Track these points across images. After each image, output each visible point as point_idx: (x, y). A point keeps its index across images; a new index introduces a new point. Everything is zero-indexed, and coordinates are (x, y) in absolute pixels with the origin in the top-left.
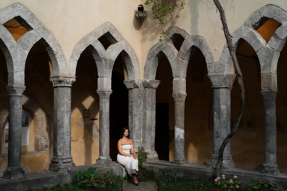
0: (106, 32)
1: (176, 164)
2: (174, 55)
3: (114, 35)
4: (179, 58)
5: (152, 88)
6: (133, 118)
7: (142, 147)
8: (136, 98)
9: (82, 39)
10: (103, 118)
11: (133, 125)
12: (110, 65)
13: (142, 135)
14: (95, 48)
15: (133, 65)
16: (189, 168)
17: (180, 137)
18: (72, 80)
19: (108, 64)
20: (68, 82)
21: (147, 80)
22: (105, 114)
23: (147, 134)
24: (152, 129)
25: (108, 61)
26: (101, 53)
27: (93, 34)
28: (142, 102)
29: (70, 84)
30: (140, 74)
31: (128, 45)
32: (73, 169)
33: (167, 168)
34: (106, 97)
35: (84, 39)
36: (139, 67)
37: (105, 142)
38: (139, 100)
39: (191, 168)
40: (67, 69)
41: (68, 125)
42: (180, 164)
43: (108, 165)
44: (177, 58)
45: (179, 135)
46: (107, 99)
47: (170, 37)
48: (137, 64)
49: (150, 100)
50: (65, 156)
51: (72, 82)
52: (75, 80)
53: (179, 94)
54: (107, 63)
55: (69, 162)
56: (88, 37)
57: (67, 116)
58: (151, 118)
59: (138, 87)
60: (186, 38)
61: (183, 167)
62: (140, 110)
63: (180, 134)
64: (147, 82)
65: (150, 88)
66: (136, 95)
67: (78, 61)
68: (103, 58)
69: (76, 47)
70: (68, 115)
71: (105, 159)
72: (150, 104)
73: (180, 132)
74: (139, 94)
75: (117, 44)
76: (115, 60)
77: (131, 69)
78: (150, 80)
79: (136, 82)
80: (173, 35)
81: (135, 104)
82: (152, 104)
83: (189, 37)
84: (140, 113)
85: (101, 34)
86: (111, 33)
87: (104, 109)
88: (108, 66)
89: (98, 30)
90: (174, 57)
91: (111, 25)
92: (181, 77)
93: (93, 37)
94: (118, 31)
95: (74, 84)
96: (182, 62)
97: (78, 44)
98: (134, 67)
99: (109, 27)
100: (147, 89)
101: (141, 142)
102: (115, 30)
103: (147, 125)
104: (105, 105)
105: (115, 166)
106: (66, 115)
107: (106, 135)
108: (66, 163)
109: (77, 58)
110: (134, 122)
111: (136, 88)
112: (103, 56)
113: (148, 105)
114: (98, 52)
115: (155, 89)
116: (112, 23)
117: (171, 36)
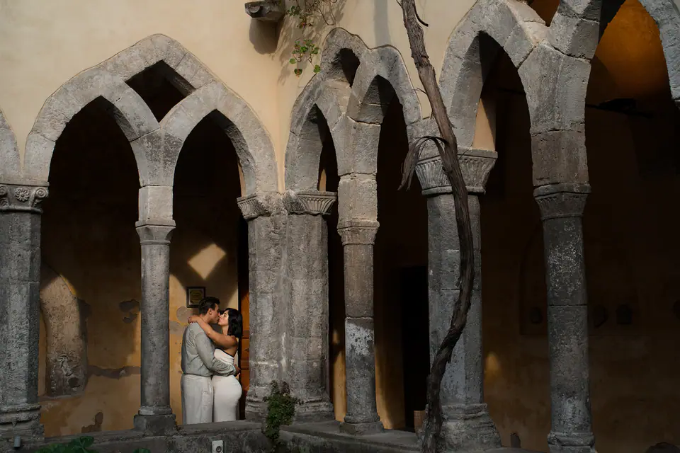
0: (153, 61)
1: (348, 432)
2: (340, 112)
3: (180, 70)
4: (348, 117)
5: (307, 213)
6: (258, 299)
7: (285, 383)
8: (263, 245)
9: (71, 82)
10: (147, 299)
11: (256, 320)
12: (167, 151)
13: (284, 349)
14: (118, 105)
15: (251, 151)
16: (373, 446)
17: (358, 351)
18: (34, 192)
19: (162, 149)
20: (20, 198)
21: (290, 191)
22: (153, 287)
23: (295, 346)
24: (309, 330)
25: (163, 140)
26: (137, 120)
27: (108, 68)
28: (285, 256)
29: (30, 203)
30: (277, 175)
31: (231, 96)
32: (35, 442)
33: (325, 444)
34: (154, 241)
35: (80, 81)
36: (272, 156)
37: (152, 365)
38: (272, 251)
39: (376, 443)
40: (19, 164)
41: (24, 316)
42: (355, 433)
43: (161, 433)
44: (346, 119)
45: (355, 344)
46: (156, 247)
47: (332, 63)
48: (262, 151)
49: (302, 247)
50: (11, 404)
51: (36, 198)
52: (46, 192)
53: (351, 222)
54: (159, 147)
55: (19, 422)
56: (92, 78)
57: (20, 291)
58: (307, 299)
59: (268, 214)
60: (362, 59)
61: (360, 440)
62: (279, 278)
63: (356, 340)
64: (290, 198)
65: (301, 216)
66: (263, 234)
67: (57, 142)
68: (142, 133)
69: (49, 101)
70: (25, 289)
71: (151, 413)
72: (304, 258)
73: (358, 335)
74: (272, 234)
75: (193, 93)
76: (184, 138)
77: (247, 163)
78: (298, 191)
79: (261, 200)
80: (337, 55)
81: (264, 261)
82: (308, 261)
83: (368, 53)
84: (276, 287)
85: (138, 66)
86: (171, 66)
87: (149, 273)
88: (161, 156)
89: (125, 57)
90: (339, 118)
91: (172, 42)
92: (356, 175)
93: (108, 76)
94: (195, 61)
95: (42, 202)
96: (355, 128)
97: (56, 95)
98: (255, 157)
99: (164, 48)
100: (295, 216)
101: (284, 370)
102: (186, 55)
103: (295, 320)
104: (152, 263)
105: (185, 435)
106: (16, 290)
107: (155, 346)
108: (10, 423)
109: (55, 132)
110: (259, 312)
111: (262, 215)
112: (143, 128)
113: (298, 264)
114: (128, 117)
115: (319, 217)
116: (174, 38)
117: (332, 60)
